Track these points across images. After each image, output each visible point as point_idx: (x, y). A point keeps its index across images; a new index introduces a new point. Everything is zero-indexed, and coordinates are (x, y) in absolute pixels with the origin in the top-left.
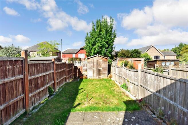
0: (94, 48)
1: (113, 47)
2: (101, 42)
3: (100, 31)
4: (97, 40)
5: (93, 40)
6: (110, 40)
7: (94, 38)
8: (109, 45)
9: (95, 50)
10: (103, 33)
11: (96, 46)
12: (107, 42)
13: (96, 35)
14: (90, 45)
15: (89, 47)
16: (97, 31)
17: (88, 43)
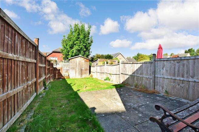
0: (72, 50)
1: (90, 51)
2: (80, 45)
3: (78, 35)
4: (75, 43)
5: (71, 43)
6: (87, 44)
7: (72, 41)
8: (87, 49)
9: (73, 53)
10: (81, 37)
11: (74, 49)
12: (85, 46)
13: (75, 38)
14: (68, 47)
15: (66, 49)
16: (76, 34)
17: (65, 45)
